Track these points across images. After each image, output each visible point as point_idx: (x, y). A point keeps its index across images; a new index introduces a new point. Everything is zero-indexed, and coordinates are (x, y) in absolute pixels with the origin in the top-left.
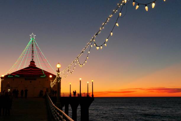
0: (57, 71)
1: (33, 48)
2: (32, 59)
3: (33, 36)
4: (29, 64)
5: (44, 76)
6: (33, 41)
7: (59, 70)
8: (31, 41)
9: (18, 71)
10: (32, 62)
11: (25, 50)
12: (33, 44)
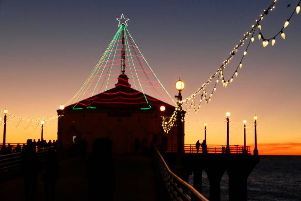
0: (176, 97)
1: (123, 48)
2: (123, 72)
3: (123, 21)
4: (116, 82)
5: (149, 107)
6: (123, 31)
7: (180, 94)
8: (120, 31)
9: (93, 97)
10: (123, 78)
11: (106, 51)
12: (123, 39)
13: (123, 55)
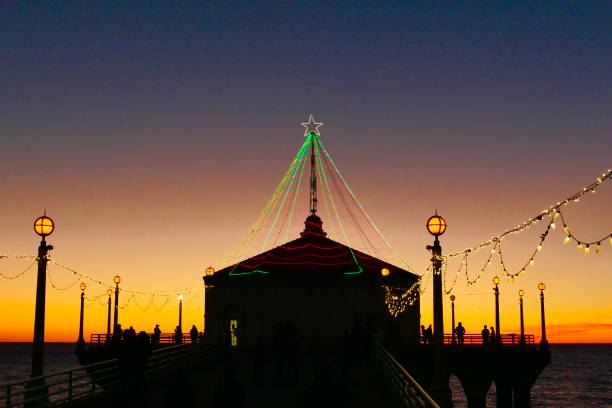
0: (429, 248)
1: (313, 171)
2: (314, 211)
3: (312, 127)
4: (302, 228)
5: (358, 270)
6: (312, 142)
8: (307, 143)
9: (265, 254)
10: (313, 223)
11: (286, 178)
12: (313, 157)
13: (314, 184)
